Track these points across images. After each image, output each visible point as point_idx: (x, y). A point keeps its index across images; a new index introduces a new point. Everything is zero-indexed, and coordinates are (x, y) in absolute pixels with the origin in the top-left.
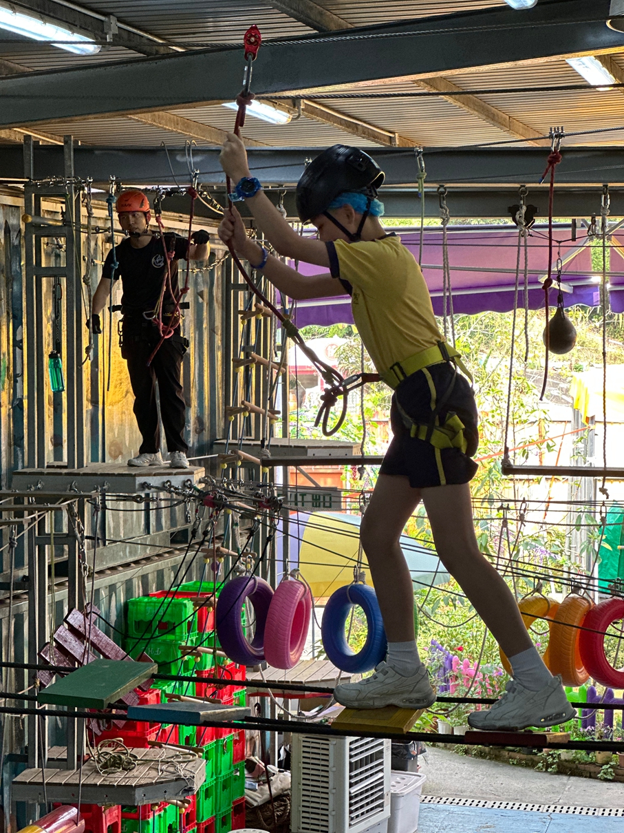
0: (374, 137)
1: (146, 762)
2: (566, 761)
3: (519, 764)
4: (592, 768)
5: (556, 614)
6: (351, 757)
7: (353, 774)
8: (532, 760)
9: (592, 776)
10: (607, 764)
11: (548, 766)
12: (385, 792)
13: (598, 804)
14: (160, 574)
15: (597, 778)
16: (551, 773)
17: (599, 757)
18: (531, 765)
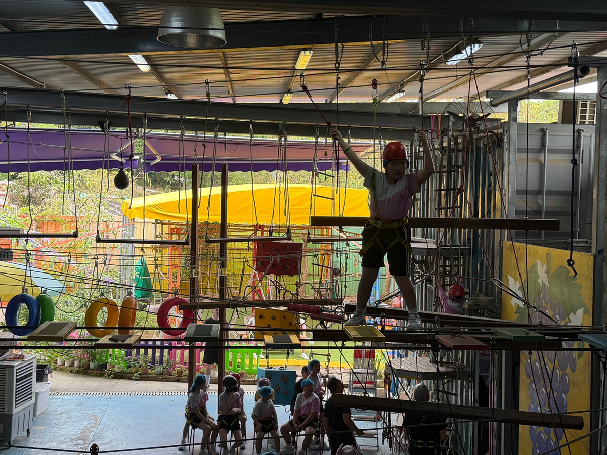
2: (118, 372)
3: (96, 375)
4: (130, 375)
6: (17, 376)
7: (17, 384)
8: (102, 373)
9: (129, 378)
10: (136, 372)
11: (110, 375)
12: (33, 391)
13: (132, 391)
15: (131, 379)
16: (111, 378)
17: (133, 370)
18: (101, 375)
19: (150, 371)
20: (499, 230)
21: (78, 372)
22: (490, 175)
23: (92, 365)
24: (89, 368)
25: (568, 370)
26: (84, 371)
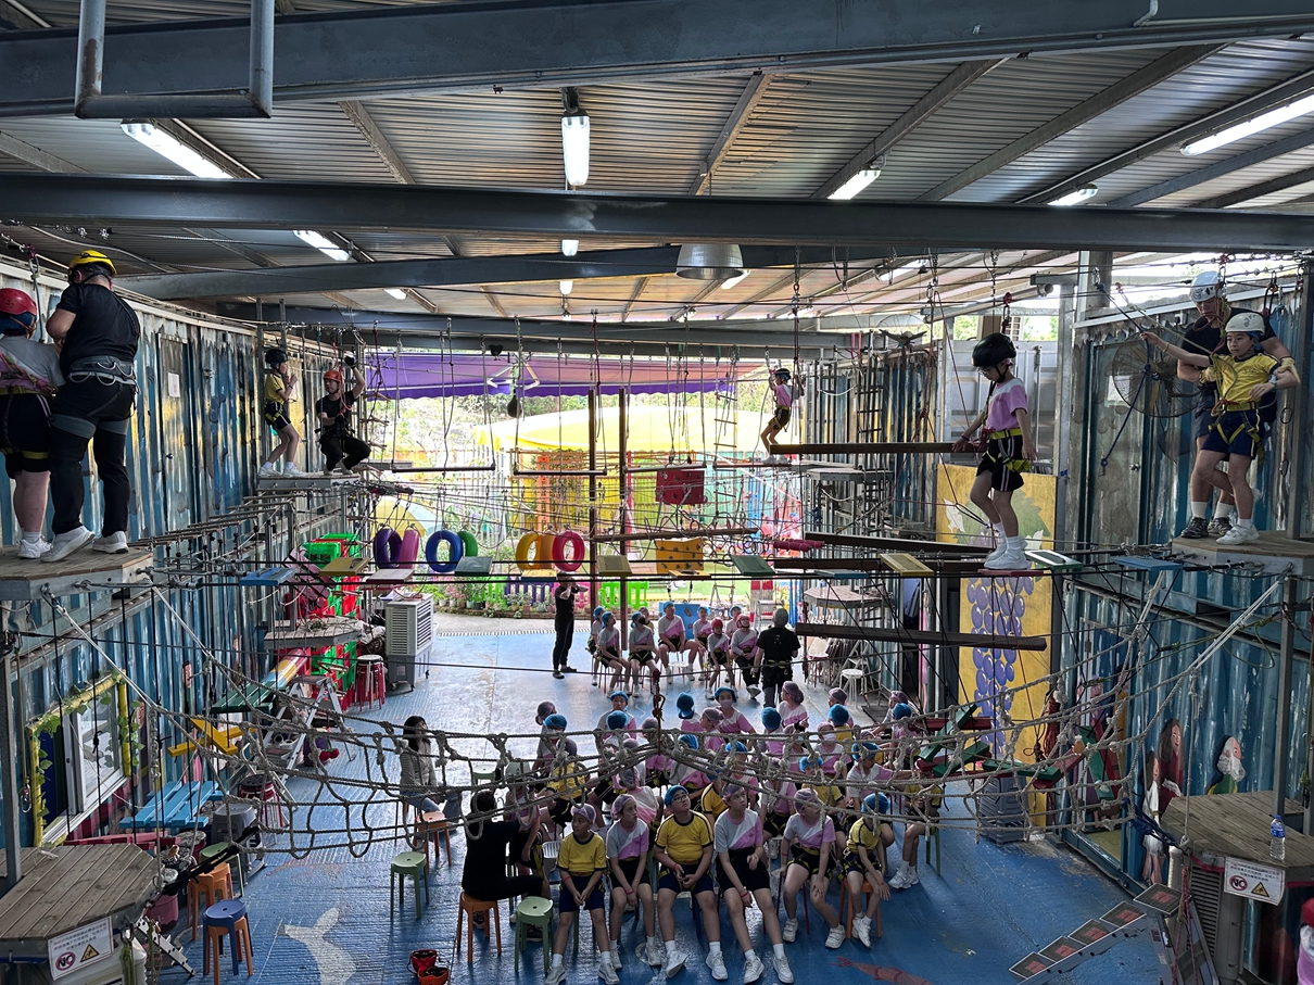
0: (428, 307)
1: (332, 624)
2: (497, 611)
3: (474, 615)
4: (511, 614)
5: (541, 541)
6: (418, 615)
8: (481, 612)
9: (510, 617)
10: (517, 611)
11: (489, 614)
13: (515, 630)
14: (314, 530)
15: (513, 618)
16: (490, 618)
17: (513, 608)
18: (481, 614)
19: (531, 609)
20: (932, 454)
21: (454, 612)
22: (919, 395)
23: (469, 604)
24: (465, 607)
25: (1023, 593)
26: (461, 610)
